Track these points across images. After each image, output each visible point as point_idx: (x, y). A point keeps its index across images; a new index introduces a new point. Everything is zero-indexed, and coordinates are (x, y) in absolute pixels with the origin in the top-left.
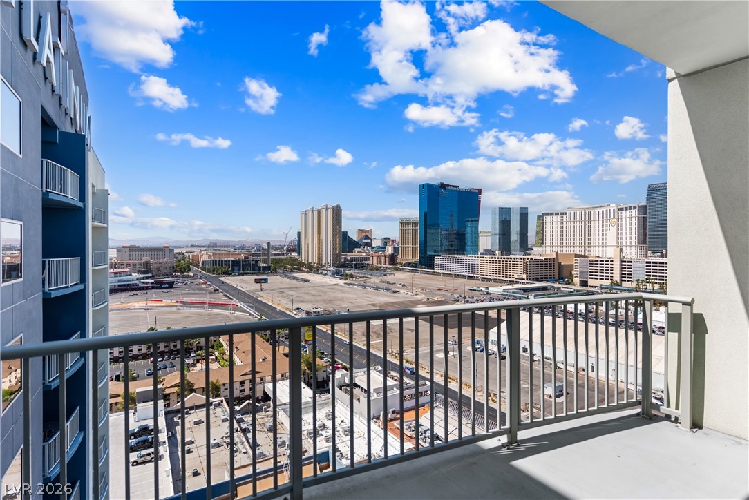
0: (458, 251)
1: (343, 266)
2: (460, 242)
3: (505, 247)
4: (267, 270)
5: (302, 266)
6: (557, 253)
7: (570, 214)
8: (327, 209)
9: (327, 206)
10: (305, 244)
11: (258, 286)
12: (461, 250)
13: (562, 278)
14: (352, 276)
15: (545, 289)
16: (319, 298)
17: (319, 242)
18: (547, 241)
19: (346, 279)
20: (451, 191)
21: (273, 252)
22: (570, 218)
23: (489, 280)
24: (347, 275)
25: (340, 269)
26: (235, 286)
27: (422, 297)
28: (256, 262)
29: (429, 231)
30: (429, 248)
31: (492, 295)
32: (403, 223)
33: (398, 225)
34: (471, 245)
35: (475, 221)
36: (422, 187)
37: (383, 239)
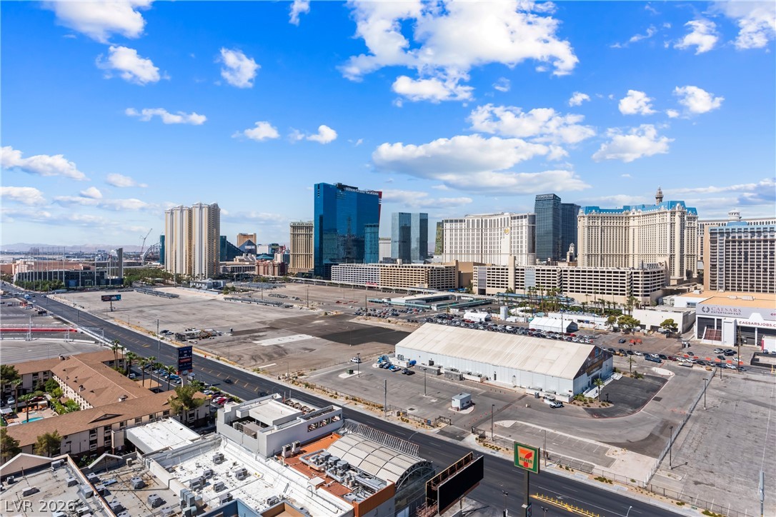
0: (357, 259)
1: (221, 277)
2: (359, 250)
3: (406, 255)
4: (118, 283)
5: (168, 278)
6: (457, 261)
7: (468, 221)
8: (201, 208)
9: (201, 204)
10: (171, 251)
11: (107, 305)
12: (360, 258)
13: (462, 287)
14: (233, 289)
15: (446, 298)
16: (192, 317)
17: (190, 249)
18: (447, 249)
19: (227, 294)
20: (349, 192)
21: (125, 261)
22: (468, 226)
23: (390, 290)
24: (228, 288)
25: (218, 281)
26: (72, 305)
27: (319, 311)
28: (102, 273)
29: (324, 237)
30: (324, 256)
31: (395, 307)
32: (295, 227)
33: (289, 230)
34: (371, 253)
35: (375, 226)
36: (318, 187)
37: (270, 246)
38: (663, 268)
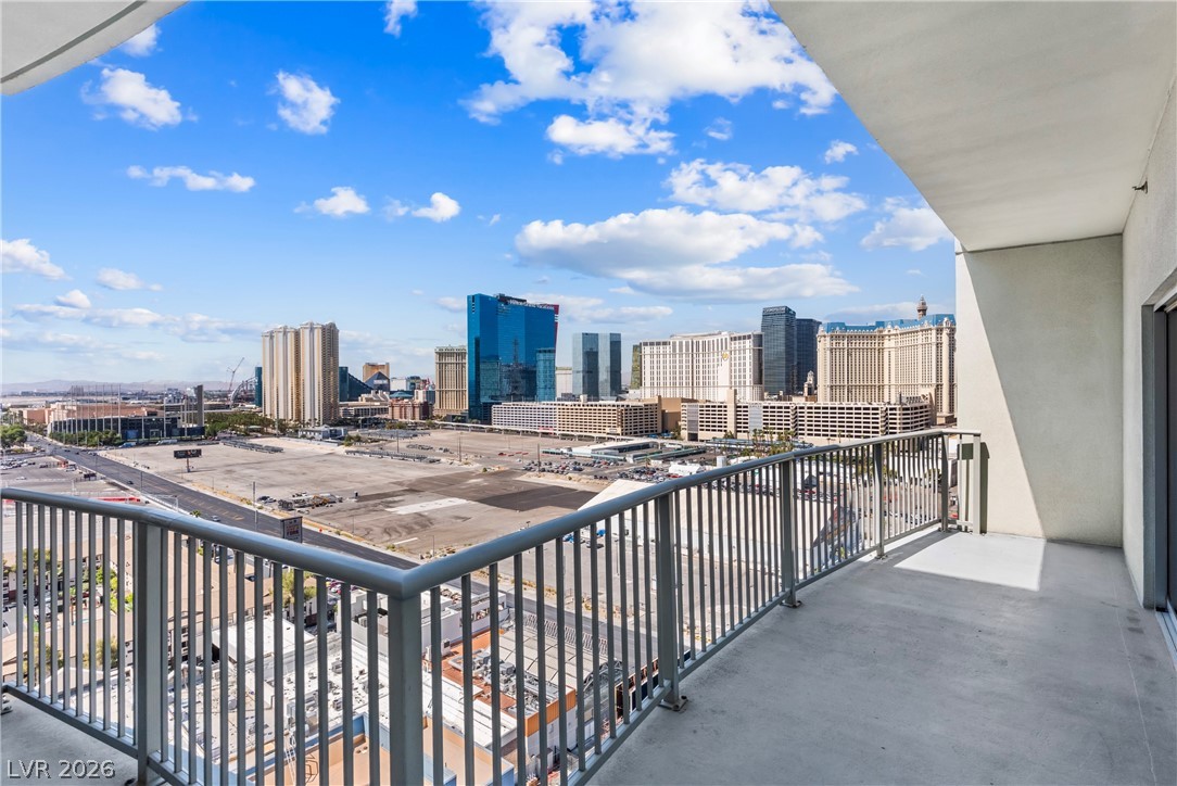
0: (526, 396)
1: (342, 423)
2: (528, 383)
3: (592, 389)
4: (198, 434)
5: (267, 426)
6: (660, 397)
7: (674, 343)
8: (312, 329)
9: (312, 324)
10: (271, 388)
11: (182, 463)
12: (531, 394)
13: (667, 432)
14: (359, 439)
15: (646, 446)
16: (303, 478)
17: (298, 385)
18: (647, 381)
19: (349, 445)
20: (515, 306)
21: (206, 402)
22: (674, 350)
23: (571, 437)
24: (350, 438)
25: (338, 428)
26: (132, 465)
27: (476, 466)
28: (174, 420)
29: (482, 366)
30: (482, 393)
31: (577, 460)
32: (441, 354)
33: (434, 358)
34: (545, 387)
35: (550, 351)
36: (472, 299)
37: (408, 380)
38: (927, 402)
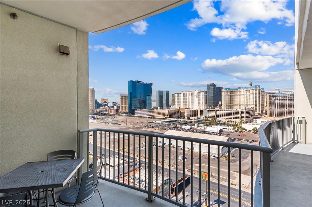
1: (95, 114)
2: (144, 104)
3: (161, 106)
6: (179, 108)
7: (183, 93)
12: (145, 107)
13: (181, 117)
14: (100, 119)
15: (176, 121)
18: (176, 103)
19: (97, 120)
20: (141, 84)
23: (156, 118)
27: (131, 126)
29: (132, 99)
30: (132, 107)
31: (157, 124)
33: (119, 97)
34: (149, 105)
35: (150, 95)
36: (130, 82)
37: (113, 103)
